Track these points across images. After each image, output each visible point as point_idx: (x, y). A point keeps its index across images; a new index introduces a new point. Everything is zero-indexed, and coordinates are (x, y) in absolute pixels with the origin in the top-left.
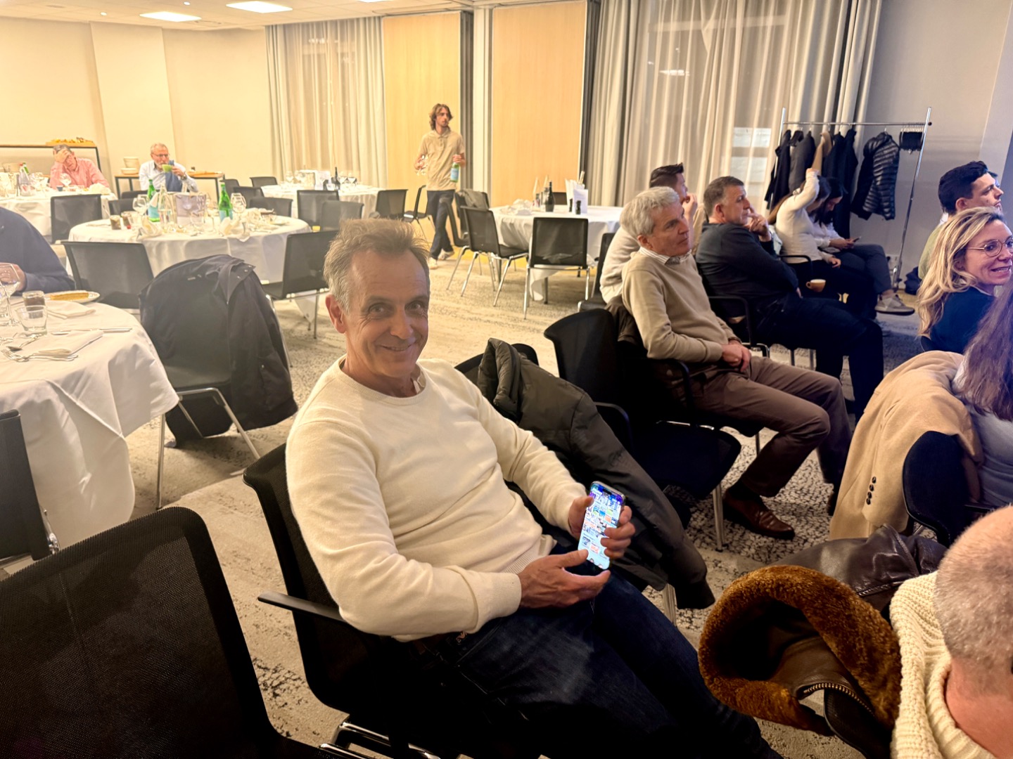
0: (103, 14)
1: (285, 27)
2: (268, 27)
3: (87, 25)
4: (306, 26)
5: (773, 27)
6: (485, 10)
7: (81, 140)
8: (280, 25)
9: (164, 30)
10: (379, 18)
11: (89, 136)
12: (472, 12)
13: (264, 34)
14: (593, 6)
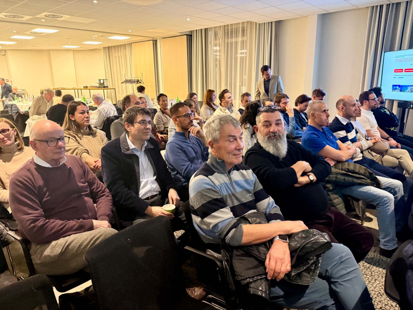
0: (50, 47)
1: (108, 47)
2: (104, 48)
3: (49, 50)
4: (115, 47)
5: (241, 41)
6: (160, 39)
8: (107, 47)
9: (73, 50)
10: (131, 44)
12: (157, 41)
13: (103, 50)
14: (190, 36)
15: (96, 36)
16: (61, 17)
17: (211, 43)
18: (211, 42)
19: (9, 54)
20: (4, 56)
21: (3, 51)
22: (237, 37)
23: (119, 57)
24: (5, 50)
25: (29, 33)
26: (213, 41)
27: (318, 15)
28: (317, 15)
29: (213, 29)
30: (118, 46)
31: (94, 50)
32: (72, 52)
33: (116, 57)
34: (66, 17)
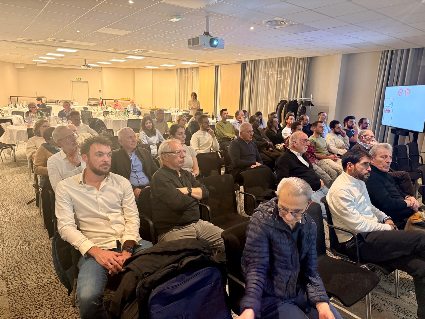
2: (176, 69)
3: (134, 69)
4: (185, 69)
6: (221, 66)
7: (128, 98)
8: (179, 69)
9: (152, 70)
10: (198, 67)
11: (131, 97)
12: (218, 66)
13: (176, 71)
14: (244, 65)
15: (171, 62)
16: (149, 51)
17: (261, 71)
18: (261, 69)
19: (104, 70)
20: (100, 72)
21: (100, 68)
22: (282, 67)
23: (187, 77)
24: (101, 67)
25: (124, 58)
26: (263, 69)
27: (343, 54)
28: (341, 55)
29: (264, 60)
30: (188, 68)
31: (169, 70)
32: (151, 71)
33: (185, 77)
34: (151, 51)
